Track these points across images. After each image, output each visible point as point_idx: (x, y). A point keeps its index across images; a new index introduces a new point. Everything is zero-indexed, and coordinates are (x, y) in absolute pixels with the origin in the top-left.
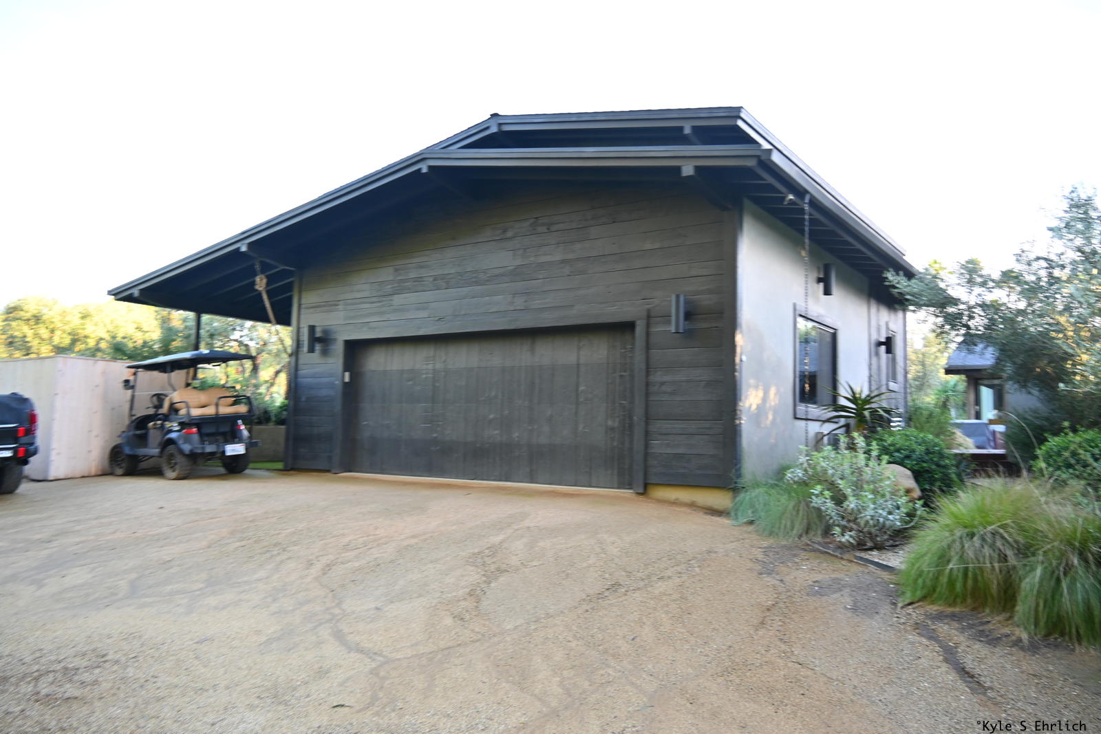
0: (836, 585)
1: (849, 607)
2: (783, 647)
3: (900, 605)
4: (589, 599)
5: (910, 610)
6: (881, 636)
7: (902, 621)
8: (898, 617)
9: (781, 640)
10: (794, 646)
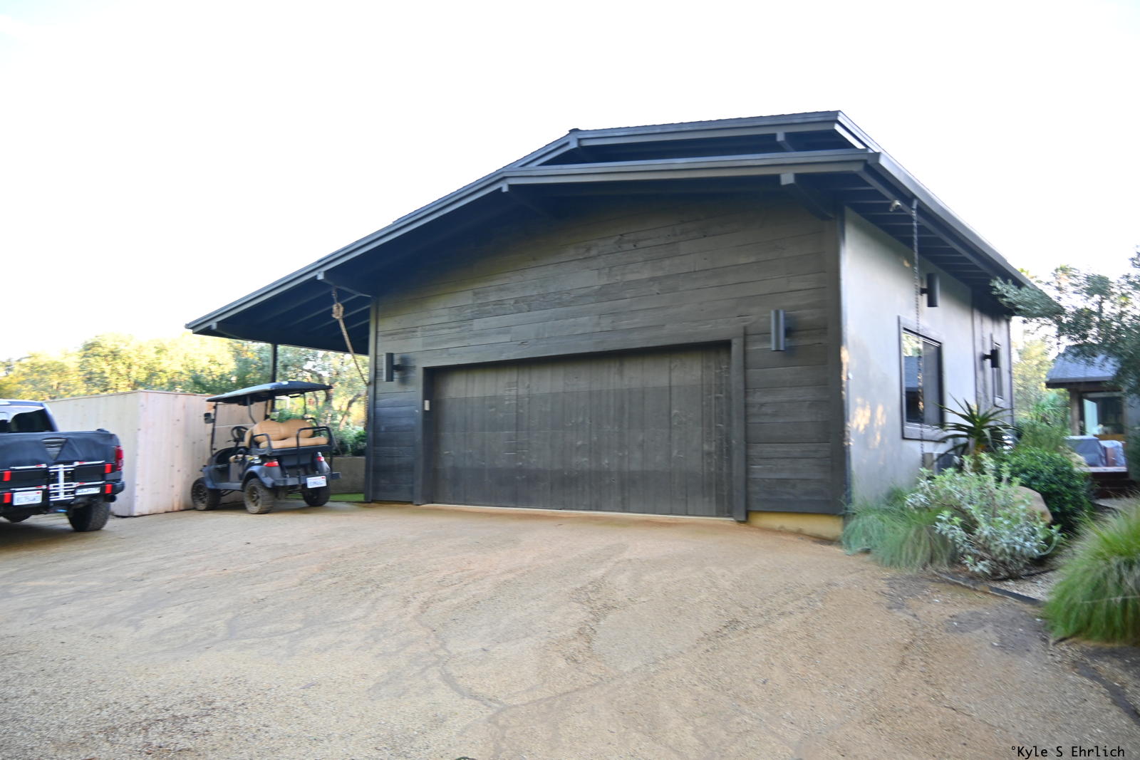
0: (977, 621)
1: (996, 644)
2: (932, 690)
3: (1051, 641)
4: (707, 638)
5: (1063, 646)
6: (1038, 677)
7: (1058, 659)
8: (1052, 655)
9: (927, 682)
10: (943, 688)
